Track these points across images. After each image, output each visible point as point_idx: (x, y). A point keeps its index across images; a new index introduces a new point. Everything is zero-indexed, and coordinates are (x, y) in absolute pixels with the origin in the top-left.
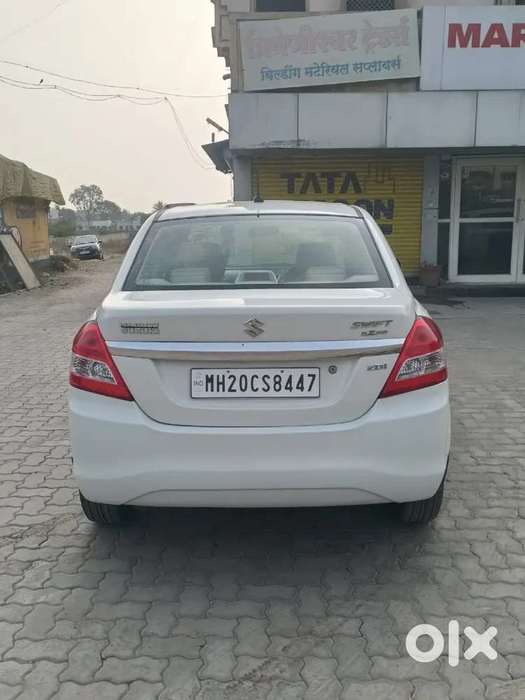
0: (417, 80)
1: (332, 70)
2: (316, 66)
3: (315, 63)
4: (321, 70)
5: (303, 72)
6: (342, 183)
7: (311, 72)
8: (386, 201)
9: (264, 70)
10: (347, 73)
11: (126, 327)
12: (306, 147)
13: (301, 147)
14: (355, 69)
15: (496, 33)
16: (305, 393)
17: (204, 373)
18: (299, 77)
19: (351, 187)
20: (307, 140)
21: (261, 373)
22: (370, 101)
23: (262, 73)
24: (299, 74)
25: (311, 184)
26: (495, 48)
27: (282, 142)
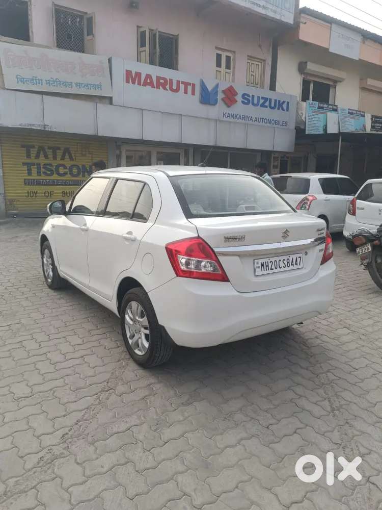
0: (111, 98)
1: (63, 84)
2: (52, 80)
3: (51, 78)
4: (56, 83)
5: (44, 82)
6: (61, 154)
7: (49, 83)
8: (88, 166)
9: (18, 77)
10: (72, 87)
11: (228, 239)
12: (50, 130)
13: (47, 129)
14: (77, 86)
15: (149, 80)
16: (298, 267)
17: (261, 261)
18: (42, 84)
19: (67, 156)
20: (50, 125)
21: (282, 258)
22: (87, 106)
23: (17, 78)
24: (42, 83)
25: (42, 153)
26: (148, 87)
27: (34, 125)
